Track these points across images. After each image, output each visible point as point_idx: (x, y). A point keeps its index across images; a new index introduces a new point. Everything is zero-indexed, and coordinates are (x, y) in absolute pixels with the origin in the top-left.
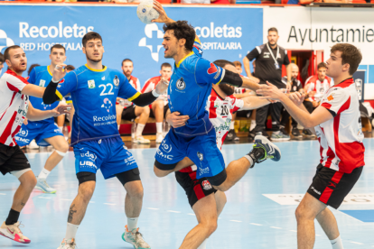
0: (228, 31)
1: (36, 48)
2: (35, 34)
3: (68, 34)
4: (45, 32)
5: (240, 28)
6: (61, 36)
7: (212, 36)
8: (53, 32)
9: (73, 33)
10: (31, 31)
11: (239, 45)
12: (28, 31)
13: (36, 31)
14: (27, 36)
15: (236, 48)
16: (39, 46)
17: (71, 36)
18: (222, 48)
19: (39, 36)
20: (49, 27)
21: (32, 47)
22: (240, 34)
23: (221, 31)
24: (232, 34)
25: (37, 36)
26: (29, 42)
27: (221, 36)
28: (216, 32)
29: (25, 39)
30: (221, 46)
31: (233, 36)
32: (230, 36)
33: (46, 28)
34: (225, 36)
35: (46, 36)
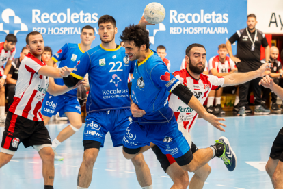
0: (216, 17)
1: (47, 32)
2: (46, 20)
3: (75, 20)
4: (55, 18)
5: (227, 15)
6: (69, 21)
7: (202, 22)
8: (62, 18)
9: (79, 19)
10: (43, 17)
11: (226, 30)
12: (40, 17)
13: (47, 17)
14: (39, 21)
15: (223, 32)
16: (49, 31)
17: (77, 21)
18: (211, 32)
19: (50, 22)
20: (58, 14)
21: (43, 32)
22: (227, 20)
23: (210, 17)
24: (219, 20)
25: (48, 21)
26: (41, 27)
27: (210, 21)
28: (206, 18)
29: (37, 24)
30: (210, 31)
31: (221, 21)
32: (218, 22)
33: (56, 14)
34: (214, 22)
35: (56, 22)
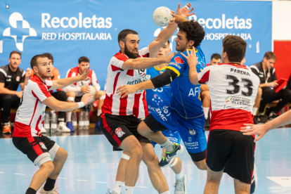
0: (238, 23)
1: (57, 37)
2: (56, 24)
3: (88, 24)
4: (66, 22)
5: (250, 20)
6: (80, 26)
7: (224, 27)
8: (73, 22)
9: (92, 24)
10: (53, 22)
12: (50, 21)
13: (58, 22)
14: (49, 26)
16: (60, 36)
17: (90, 26)
19: (60, 27)
20: (69, 18)
21: (53, 37)
22: (250, 25)
23: (232, 23)
25: (58, 26)
26: (51, 32)
27: (232, 27)
28: (228, 23)
29: (46, 29)
31: (244, 27)
32: (241, 28)
33: (67, 19)
34: (236, 27)
35: (67, 26)
